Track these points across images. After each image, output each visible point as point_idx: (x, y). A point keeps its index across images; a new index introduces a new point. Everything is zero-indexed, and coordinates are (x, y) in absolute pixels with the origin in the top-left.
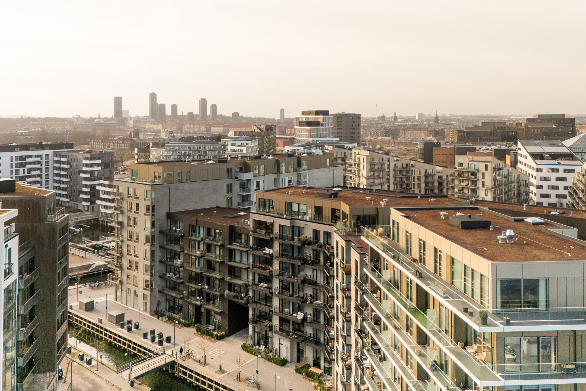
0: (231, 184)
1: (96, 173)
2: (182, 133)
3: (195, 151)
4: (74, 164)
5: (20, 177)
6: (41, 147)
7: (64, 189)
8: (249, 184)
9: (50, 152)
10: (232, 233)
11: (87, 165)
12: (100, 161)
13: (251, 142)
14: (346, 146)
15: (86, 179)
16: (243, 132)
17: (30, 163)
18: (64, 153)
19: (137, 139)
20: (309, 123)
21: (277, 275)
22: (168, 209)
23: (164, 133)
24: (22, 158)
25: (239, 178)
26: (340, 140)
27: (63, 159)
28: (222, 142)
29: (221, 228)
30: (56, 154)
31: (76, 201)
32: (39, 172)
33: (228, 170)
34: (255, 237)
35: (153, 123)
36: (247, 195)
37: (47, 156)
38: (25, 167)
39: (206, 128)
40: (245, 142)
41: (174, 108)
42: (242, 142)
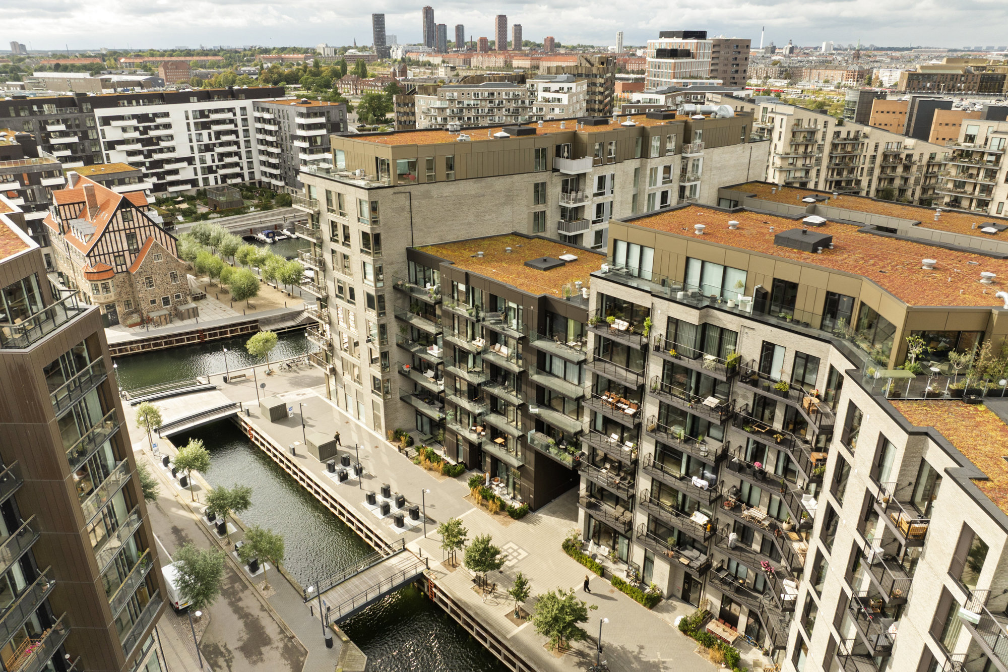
0: (544, 184)
1: (319, 140)
2: (469, 69)
3: (485, 100)
4: (284, 123)
5: (206, 145)
6: (233, 95)
7: (274, 166)
8: (581, 183)
9: (248, 103)
10: (546, 316)
11: (302, 127)
12: (322, 120)
13: (577, 86)
14: (735, 94)
15: (304, 150)
16: (563, 68)
17: (218, 122)
18: (267, 106)
19: (403, 80)
20: (673, 53)
21: (653, 431)
22: (410, 241)
23: (443, 70)
24: (202, 114)
25: (562, 171)
26: (724, 84)
27: (267, 116)
28: (528, 85)
29: (521, 298)
30: (257, 108)
31: (294, 185)
32: (232, 137)
33: (537, 151)
34: (600, 337)
35: (429, 54)
36: (577, 209)
37: (243, 109)
38: (210, 128)
39: (506, 62)
40: (566, 86)
41: (460, 29)
42: (561, 85)
